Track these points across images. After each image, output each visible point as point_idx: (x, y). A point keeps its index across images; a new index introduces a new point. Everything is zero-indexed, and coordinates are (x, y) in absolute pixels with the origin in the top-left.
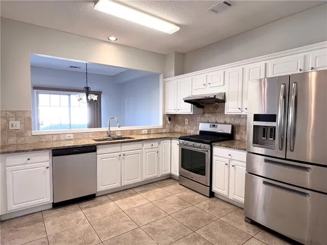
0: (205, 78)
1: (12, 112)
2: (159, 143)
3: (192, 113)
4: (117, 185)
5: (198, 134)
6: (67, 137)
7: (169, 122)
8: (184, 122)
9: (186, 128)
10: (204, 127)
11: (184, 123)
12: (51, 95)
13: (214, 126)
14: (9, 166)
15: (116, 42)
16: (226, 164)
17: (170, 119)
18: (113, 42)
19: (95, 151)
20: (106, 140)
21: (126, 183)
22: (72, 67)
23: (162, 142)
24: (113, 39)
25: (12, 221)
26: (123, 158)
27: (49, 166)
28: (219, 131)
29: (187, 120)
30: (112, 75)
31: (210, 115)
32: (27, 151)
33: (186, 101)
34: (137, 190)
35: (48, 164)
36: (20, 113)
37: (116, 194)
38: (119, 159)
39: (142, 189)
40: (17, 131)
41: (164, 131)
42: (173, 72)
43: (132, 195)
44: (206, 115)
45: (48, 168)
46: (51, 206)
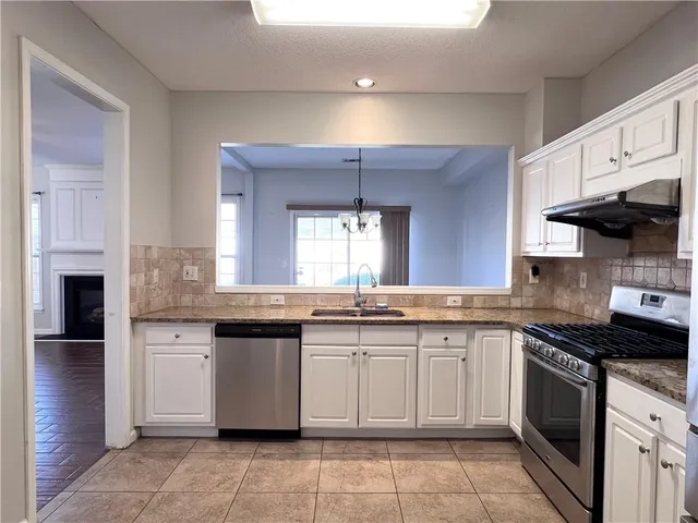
0: (616, 141)
1: (188, 250)
2: (471, 337)
3: (581, 255)
4: (347, 422)
5: (608, 321)
6: (273, 300)
7: (532, 279)
8: (578, 281)
9: (582, 298)
10: (625, 300)
11: (578, 284)
12: (317, 219)
13: (655, 299)
14: (149, 345)
15: (374, 89)
16: (642, 450)
17: (536, 271)
18: (366, 90)
19: (298, 335)
20: (348, 313)
21: (371, 422)
22: (346, 161)
23: (479, 334)
24: (365, 83)
25: (154, 441)
26: (364, 362)
27: (209, 354)
28: (673, 321)
29: (584, 275)
30: (437, 166)
31: (651, 263)
32: (174, 321)
33: (551, 218)
34: (395, 448)
35: (207, 350)
36: (198, 252)
37: (343, 444)
38: (354, 362)
39: (410, 448)
40: (194, 284)
41: (516, 302)
42: (540, 137)
43: (373, 456)
44: (640, 262)
45: (206, 357)
46: (215, 433)
